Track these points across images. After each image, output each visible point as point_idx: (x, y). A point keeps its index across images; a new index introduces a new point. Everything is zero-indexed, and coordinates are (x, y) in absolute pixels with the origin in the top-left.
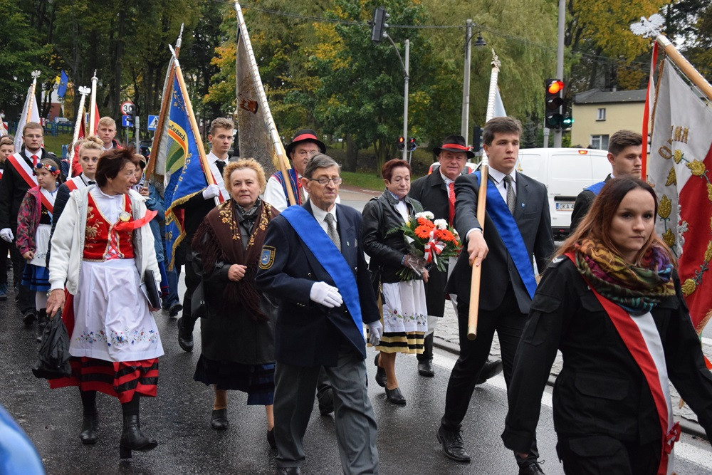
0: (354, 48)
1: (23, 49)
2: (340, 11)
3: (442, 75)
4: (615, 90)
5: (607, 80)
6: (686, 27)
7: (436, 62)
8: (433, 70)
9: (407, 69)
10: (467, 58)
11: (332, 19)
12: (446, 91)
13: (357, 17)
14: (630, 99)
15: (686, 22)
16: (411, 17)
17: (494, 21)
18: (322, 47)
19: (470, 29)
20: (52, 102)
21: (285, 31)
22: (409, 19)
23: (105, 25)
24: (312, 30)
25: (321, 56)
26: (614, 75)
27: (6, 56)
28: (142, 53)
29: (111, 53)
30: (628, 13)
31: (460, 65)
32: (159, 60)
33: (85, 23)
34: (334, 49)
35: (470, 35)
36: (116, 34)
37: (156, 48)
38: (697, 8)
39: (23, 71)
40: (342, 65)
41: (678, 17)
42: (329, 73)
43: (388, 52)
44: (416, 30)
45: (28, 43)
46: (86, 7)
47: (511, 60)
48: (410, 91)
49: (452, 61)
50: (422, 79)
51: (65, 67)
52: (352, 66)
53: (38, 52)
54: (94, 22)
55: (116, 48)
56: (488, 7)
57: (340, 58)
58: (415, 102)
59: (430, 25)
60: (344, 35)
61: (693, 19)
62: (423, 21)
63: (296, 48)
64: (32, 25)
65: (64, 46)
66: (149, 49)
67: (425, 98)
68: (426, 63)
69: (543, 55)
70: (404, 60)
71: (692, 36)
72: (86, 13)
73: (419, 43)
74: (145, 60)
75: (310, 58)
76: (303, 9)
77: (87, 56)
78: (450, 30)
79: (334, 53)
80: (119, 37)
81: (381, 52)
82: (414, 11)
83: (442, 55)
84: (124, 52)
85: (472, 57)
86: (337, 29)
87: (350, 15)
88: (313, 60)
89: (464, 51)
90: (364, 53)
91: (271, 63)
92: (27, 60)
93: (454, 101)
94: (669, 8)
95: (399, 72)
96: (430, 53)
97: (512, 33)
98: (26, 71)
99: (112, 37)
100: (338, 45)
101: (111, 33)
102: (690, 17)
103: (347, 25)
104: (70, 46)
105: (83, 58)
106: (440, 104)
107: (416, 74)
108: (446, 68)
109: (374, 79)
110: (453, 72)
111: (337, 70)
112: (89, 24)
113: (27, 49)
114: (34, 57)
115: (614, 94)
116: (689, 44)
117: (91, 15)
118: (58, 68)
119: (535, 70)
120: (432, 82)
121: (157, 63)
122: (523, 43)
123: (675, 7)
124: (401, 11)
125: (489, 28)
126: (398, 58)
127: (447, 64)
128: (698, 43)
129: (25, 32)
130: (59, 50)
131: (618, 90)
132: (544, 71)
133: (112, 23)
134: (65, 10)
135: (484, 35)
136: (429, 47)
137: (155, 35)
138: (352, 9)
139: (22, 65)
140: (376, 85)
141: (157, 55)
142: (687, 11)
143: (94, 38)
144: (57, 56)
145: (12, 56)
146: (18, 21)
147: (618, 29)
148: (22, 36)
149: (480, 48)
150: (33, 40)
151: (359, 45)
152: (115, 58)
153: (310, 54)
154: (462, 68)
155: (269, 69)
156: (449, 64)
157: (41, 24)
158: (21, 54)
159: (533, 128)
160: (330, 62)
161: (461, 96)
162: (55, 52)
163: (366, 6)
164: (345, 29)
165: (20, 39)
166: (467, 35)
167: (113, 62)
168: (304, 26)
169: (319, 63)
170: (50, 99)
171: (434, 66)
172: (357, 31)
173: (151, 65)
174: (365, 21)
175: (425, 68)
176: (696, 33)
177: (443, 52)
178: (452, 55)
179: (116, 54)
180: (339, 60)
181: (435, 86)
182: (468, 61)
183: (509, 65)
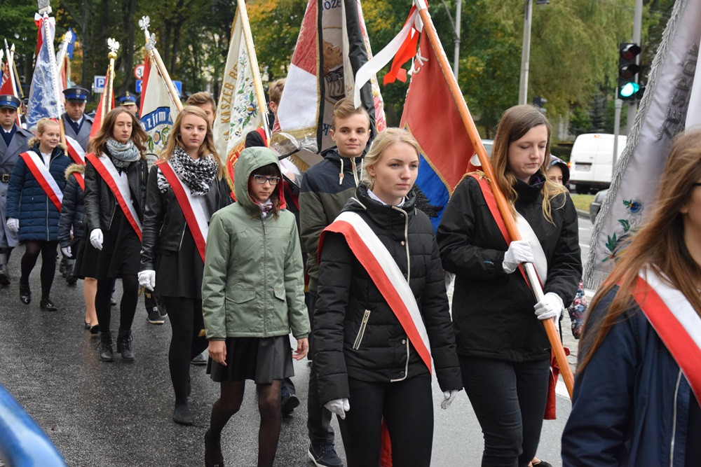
1: (26, 2)
3: (498, 37)
7: (491, 23)
8: (487, 33)
9: (458, 31)
10: (527, 18)
12: (502, 56)
27: (6, 11)
28: (158, 10)
29: (124, 9)
31: (518, 27)
32: (177, 18)
34: (376, 8)
37: (175, 4)
39: (26, 28)
40: (383, 25)
47: (579, 21)
48: (461, 56)
49: (511, 22)
50: (474, 43)
51: (73, 24)
52: (394, 27)
57: (381, 17)
58: (466, 69)
66: (166, 5)
67: (477, 65)
69: (616, 15)
70: (455, 20)
73: (472, 1)
74: (162, 17)
77: (97, 11)
79: (374, 12)
83: (499, 15)
85: (533, 17)
89: (524, 12)
93: (511, 68)
95: (449, 34)
96: (485, 12)
98: (29, 28)
104: (78, 1)
105: (93, 14)
106: (495, 71)
107: (468, 37)
108: (503, 30)
110: (512, 35)
111: (378, 31)
118: (65, 25)
119: (608, 32)
120: (486, 45)
121: (176, 21)
126: (447, 18)
127: (504, 26)
130: (65, 4)
132: (617, 34)
136: (483, 6)
139: (25, 21)
141: (175, 12)
144: (64, 12)
145: (14, 11)
149: (543, 7)
151: (403, 3)
152: (129, 15)
154: (522, 30)
156: (506, 25)
158: (23, 8)
159: (602, 100)
161: (519, 62)
167: (126, 19)
171: (489, 28)
173: (169, 24)
175: (478, 30)
177: (500, 11)
178: (510, 15)
179: (130, 10)
180: (380, 20)
181: (490, 51)
182: (529, 22)
183: (578, 27)
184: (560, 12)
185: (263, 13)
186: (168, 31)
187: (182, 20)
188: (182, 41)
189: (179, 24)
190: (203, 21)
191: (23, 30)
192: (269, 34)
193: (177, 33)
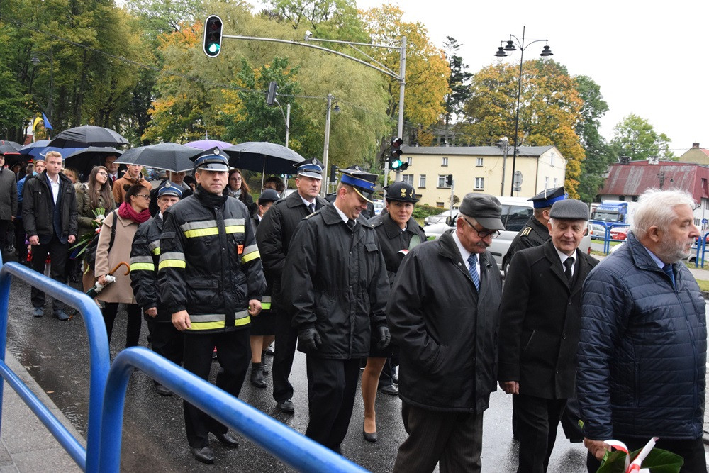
0: (249, 107)
1: (11, 96)
2: (240, 81)
3: (309, 129)
4: (417, 146)
5: (410, 139)
6: (459, 109)
7: (306, 121)
8: (303, 126)
9: (288, 124)
10: (327, 119)
11: (235, 88)
12: (312, 140)
13: (252, 87)
14: (427, 152)
15: (459, 106)
16: (290, 89)
17: (345, 95)
18: (227, 106)
19: (330, 100)
20: (28, 134)
21: (202, 94)
22: (288, 90)
23: (71, 83)
24: (220, 94)
25: (226, 112)
26: (414, 136)
28: (96, 103)
29: (73, 102)
30: (426, 97)
31: (322, 124)
33: (56, 81)
34: (236, 107)
35: (330, 104)
36: (78, 89)
37: (106, 100)
38: (465, 98)
40: (241, 118)
41: (454, 103)
42: (233, 124)
43: (273, 112)
44: (293, 99)
45: (14, 92)
46: (57, 70)
47: (356, 120)
48: (290, 139)
49: (316, 120)
50: (295, 131)
51: (40, 110)
52: (248, 120)
53: (21, 99)
54: (63, 80)
55: (78, 99)
56: (341, 85)
59: (301, 96)
60: (244, 99)
61: (462, 104)
62: (298, 92)
63: (209, 106)
64: (17, 79)
65: (39, 95)
66: (101, 101)
67: (297, 144)
68: (299, 121)
70: (286, 117)
71: (462, 115)
72: (57, 74)
73: (294, 107)
74: (98, 108)
75: (219, 113)
76: (215, 79)
78: (316, 100)
79: (235, 110)
80: (81, 91)
81: (268, 112)
82: (292, 86)
83: (310, 116)
84: (83, 102)
85: (331, 119)
86: (240, 95)
87: (248, 85)
88: (221, 114)
89: (325, 114)
90: (257, 112)
91: (190, 115)
92: (13, 104)
94: (449, 97)
95: (283, 126)
96: (302, 114)
97: (357, 104)
98: (12, 112)
99: (75, 91)
100: (239, 105)
101: (75, 89)
102: (461, 103)
103: (245, 92)
104: (43, 96)
108: (312, 124)
109: (263, 129)
110: (317, 128)
111: (238, 122)
112: (59, 82)
113: (13, 97)
114: (18, 102)
115: (416, 148)
116: (460, 120)
117: (61, 76)
118: (34, 111)
120: (302, 133)
121: (107, 110)
122: (364, 111)
123: (452, 96)
124: (283, 85)
125: (342, 100)
126: (281, 116)
128: (465, 120)
129: (12, 86)
130: (35, 98)
131: (420, 145)
133: (76, 82)
134: (43, 71)
135: (339, 104)
136: (301, 111)
137: (106, 91)
138: (249, 82)
139: (10, 108)
140: (265, 133)
141: (106, 105)
142: (460, 99)
143: (62, 92)
146: (8, 77)
147: (419, 107)
148: (10, 88)
149: (336, 113)
150: (18, 90)
151: (254, 106)
153: (219, 110)
154: (324, 126)
155: (189, 118)
156: (314, 122)
157: (23, 80)
160: (233, 116)
161: (323, 144)
162: (33, 99)
163: (260, 80)
164: (244, 94)
165: (9, 89)
166: (328, 104)
167: (75, 108)
168: (214, 91)
169: (225, 116)
170: (26, 132)
171: (304, 123)
172: (253, 97)
173: (102, 112)
174: (259, 90)
175: (298, 124)
176: (464, 113)
177: (311, 114)
178: (317, 116)
179: (78, 103)
180: (239, 115)
181: (305, 137)
182: (329, 122)
183: (356, 125)
184: (345, 116)
185: (165, 108)
186: (102, 117)
187: (110, 110)
188: (110, 122)
189: (109, 112)
190: (122, 111)
191: (8, 113)
192: (169, 121)
193: (107, 118)
